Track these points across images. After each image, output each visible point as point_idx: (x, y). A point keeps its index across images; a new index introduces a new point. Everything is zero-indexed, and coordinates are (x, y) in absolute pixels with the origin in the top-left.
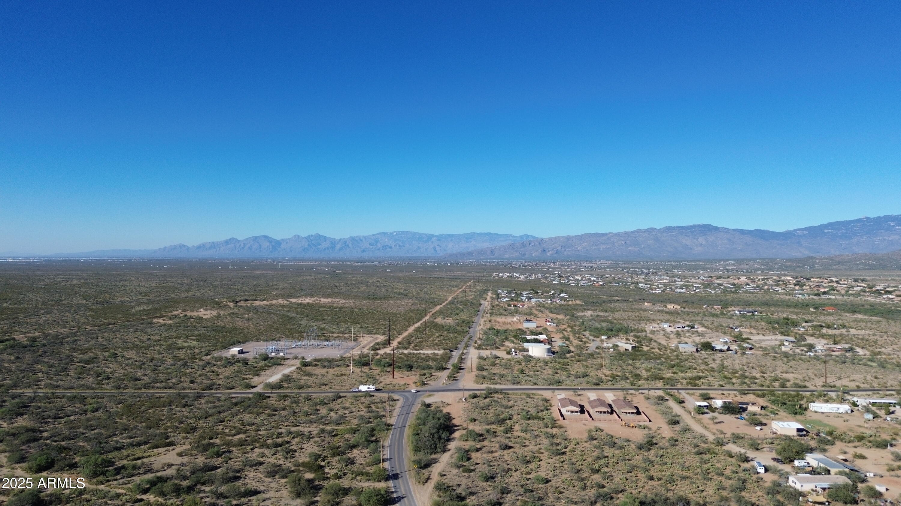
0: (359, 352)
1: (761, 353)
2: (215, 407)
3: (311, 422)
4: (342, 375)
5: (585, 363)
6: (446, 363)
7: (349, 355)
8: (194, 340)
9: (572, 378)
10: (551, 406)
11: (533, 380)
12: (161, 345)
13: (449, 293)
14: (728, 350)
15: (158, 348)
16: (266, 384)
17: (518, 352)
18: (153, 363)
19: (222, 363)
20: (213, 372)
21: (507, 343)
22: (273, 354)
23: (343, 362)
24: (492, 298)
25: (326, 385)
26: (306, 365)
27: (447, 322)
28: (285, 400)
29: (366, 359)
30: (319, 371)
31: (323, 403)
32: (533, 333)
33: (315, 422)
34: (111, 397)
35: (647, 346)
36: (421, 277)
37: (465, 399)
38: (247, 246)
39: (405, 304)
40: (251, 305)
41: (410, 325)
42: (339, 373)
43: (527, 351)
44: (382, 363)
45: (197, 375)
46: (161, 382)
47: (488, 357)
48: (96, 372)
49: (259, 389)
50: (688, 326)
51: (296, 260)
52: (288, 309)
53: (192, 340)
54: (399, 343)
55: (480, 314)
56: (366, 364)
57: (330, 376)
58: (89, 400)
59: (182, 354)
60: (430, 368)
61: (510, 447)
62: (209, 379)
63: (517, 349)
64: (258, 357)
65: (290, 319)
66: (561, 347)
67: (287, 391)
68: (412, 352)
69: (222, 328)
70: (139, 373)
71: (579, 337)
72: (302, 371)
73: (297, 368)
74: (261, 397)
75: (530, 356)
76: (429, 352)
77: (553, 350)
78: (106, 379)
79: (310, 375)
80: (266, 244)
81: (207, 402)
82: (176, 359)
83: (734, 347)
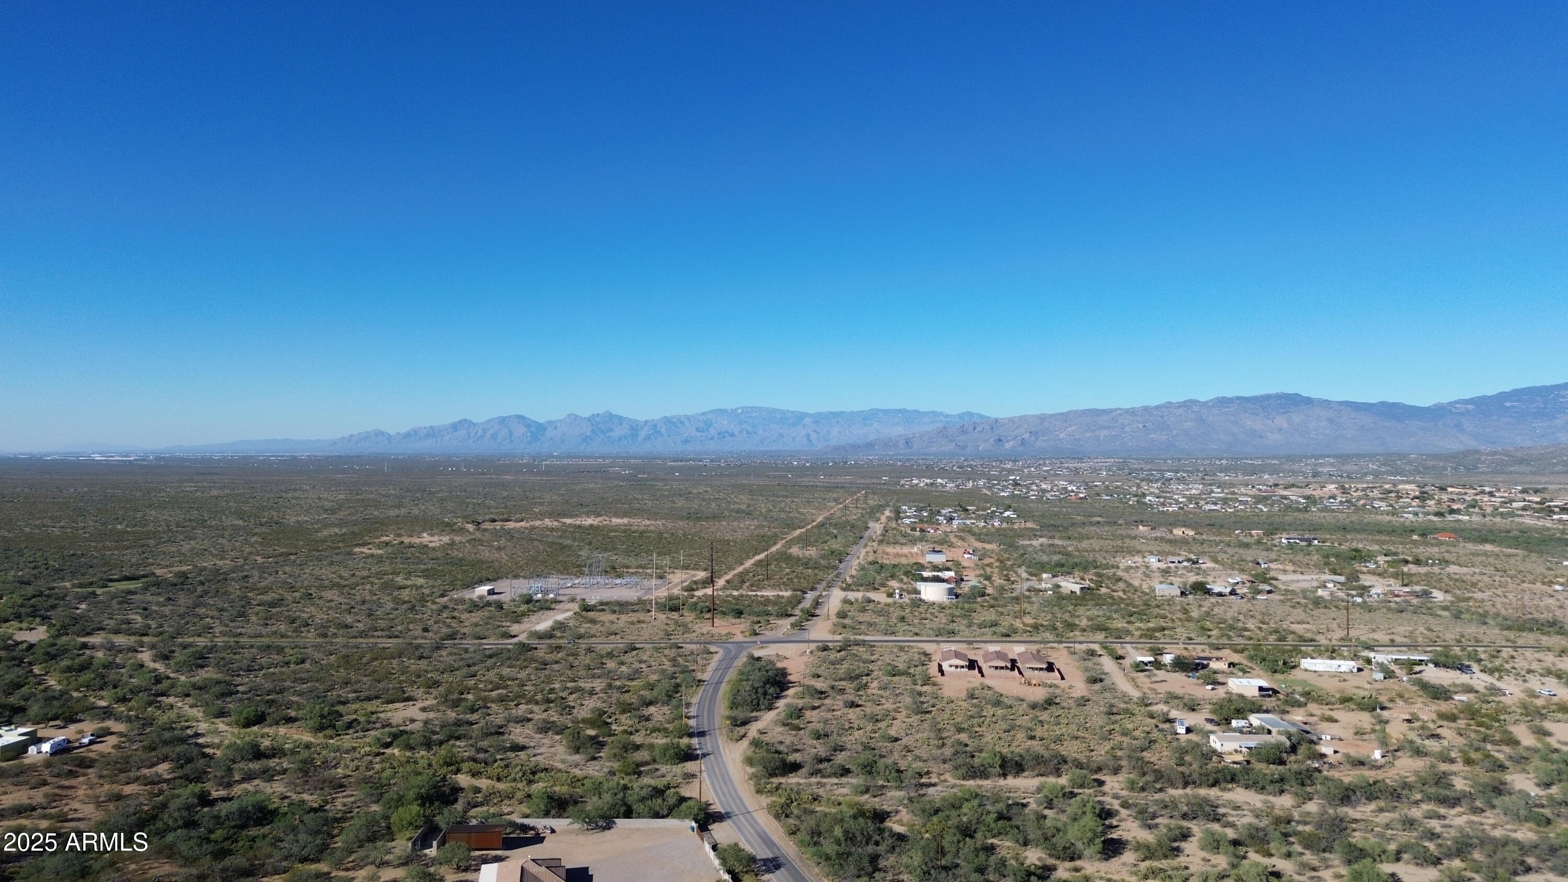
0: (666, 594)
1: (1282, 598)
2: (462, 659)
3: (593, 677)
4: (639, 622)
5: (1000, 609)
6: (793, 608)
7: (651, 597)
8: (420, 577)
9: (975, 628)
10: (930, 661)
11: (916, 630)
12: (372, 584)
13: (821, 510)
14: (1233, 593)
15: (368, 587)
16: (531, 632)
17: (905, 594)
18: (367, 606)
19: (465, 607)
20: (454, 618)
21: (894, 584)
22: (539, 596)
23: (642, 605)
24: (889, 519)
25: (616, 634)
26: (587, 608)
27: (807, 553)
28: (558, 652)
29: (675, 602)
30: (606, 617)
31: (610, 655)
32: (936, 568)
33: (599, 677)
34: (317, 647)
35: (1108, 588)
36: (779, 485)
37: (811, 652)
38: (488, 434)
39: (747, 527)
40: (502, 529)
41: (748, 557)
42: (635, 620)
43: (919, 593)
44: (699, 607)
45: (431, 622)
46: (382, 630)
47: (857, 600)
48: (289, 616)
49: (522, 638)
50: (1189, 560)
51: (572, 457)
52: (560, 534)
53: (416, 576)
54: (728, 582)
55: (863, 542)
56: (674, 609)
57: (621, 624)
58: (287, 650)
59: (405, 594)
60: (768, 614)
61: (860, 706)
62: (449, 626)
63: (904, 590)
64: (517, 599)
65: (563, 547)
66: (973, 588)
67: (561, 641)
68: (744, 593)
69: (460, 560)
70: (349, 619)
71: (1006, 576)
72: (582, 617)
73: (575, 614)
74: (525, 648)
75: (921, 600)
76: (770, 593)
77: (959, 592)
78: (304, 626)
79: (593, 621)
80: (520, 430)
81: (451, 654)
82: (398, 602)
83: (1242, 590)
